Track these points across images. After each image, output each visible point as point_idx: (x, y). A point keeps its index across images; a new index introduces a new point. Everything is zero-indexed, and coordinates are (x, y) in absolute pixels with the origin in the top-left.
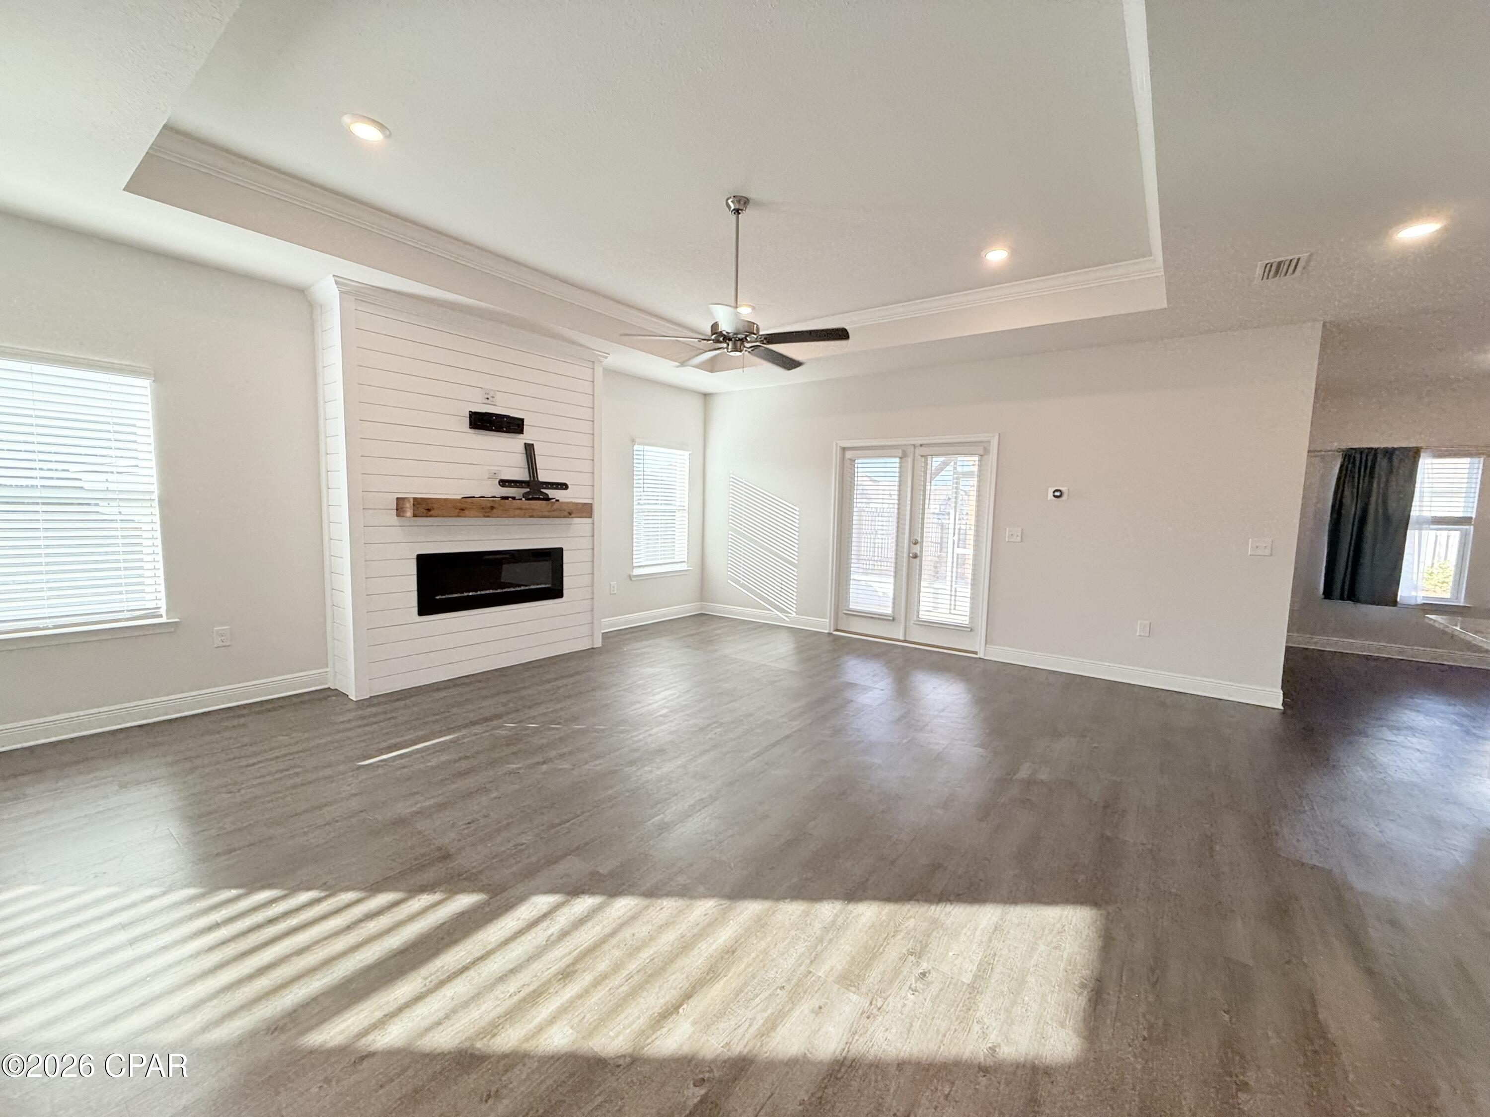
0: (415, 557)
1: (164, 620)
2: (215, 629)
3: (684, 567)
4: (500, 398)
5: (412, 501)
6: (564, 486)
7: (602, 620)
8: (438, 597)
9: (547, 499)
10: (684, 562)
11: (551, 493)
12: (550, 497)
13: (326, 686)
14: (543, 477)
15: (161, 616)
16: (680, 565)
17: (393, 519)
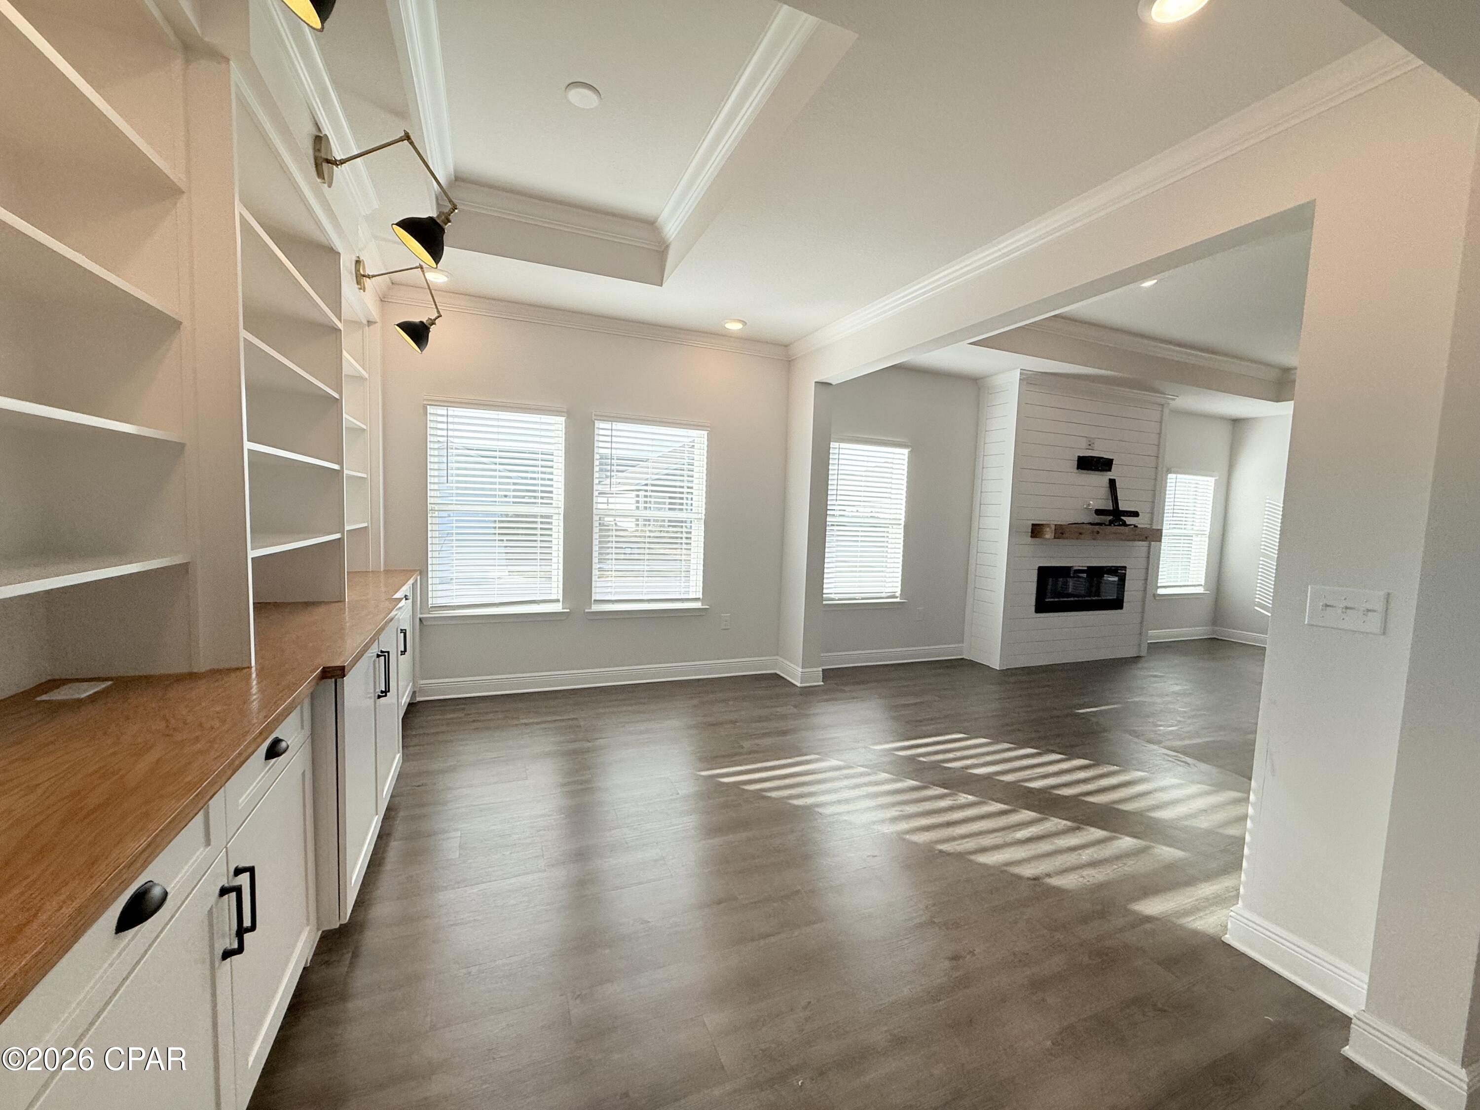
0: (1037, 568)
1: (898, 600)
2: (918, 608)
3: (1201, 590)
4: (1097, 445)
5: (1053, 527)
6: (1136, 514)
7: (1149, 632)
8: (1047, 600)
9: (1124, 524)
10: (1201, 585)
11: (1129, 520)
12: (1128, 523)
13: (961, 657)
14: (1123, 507)
15: (897, 597)
16: (1197, 588)
17: (1029, 540)
